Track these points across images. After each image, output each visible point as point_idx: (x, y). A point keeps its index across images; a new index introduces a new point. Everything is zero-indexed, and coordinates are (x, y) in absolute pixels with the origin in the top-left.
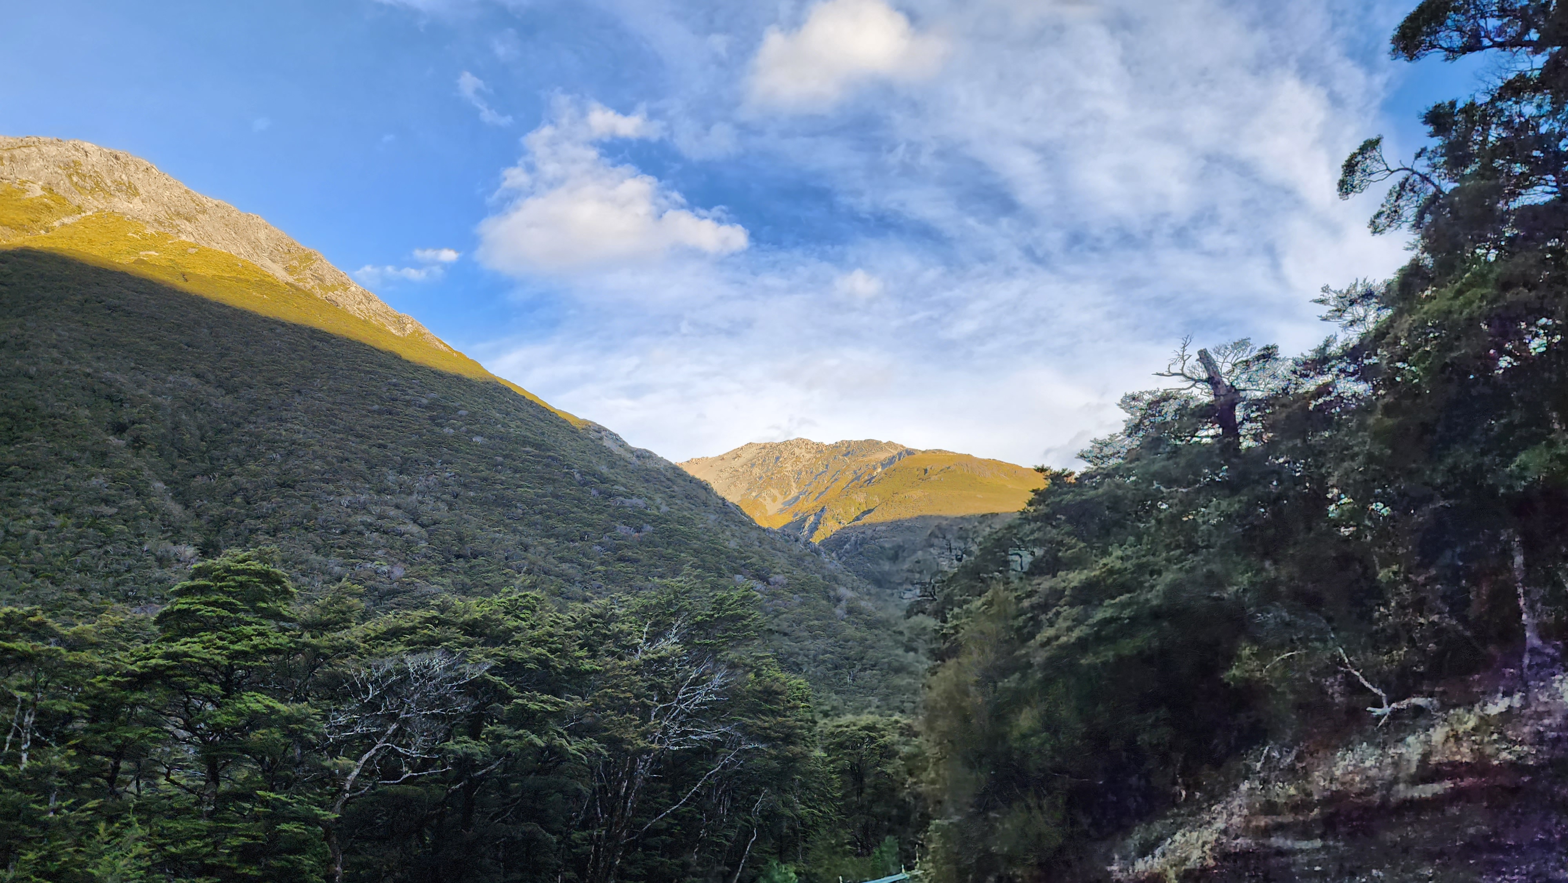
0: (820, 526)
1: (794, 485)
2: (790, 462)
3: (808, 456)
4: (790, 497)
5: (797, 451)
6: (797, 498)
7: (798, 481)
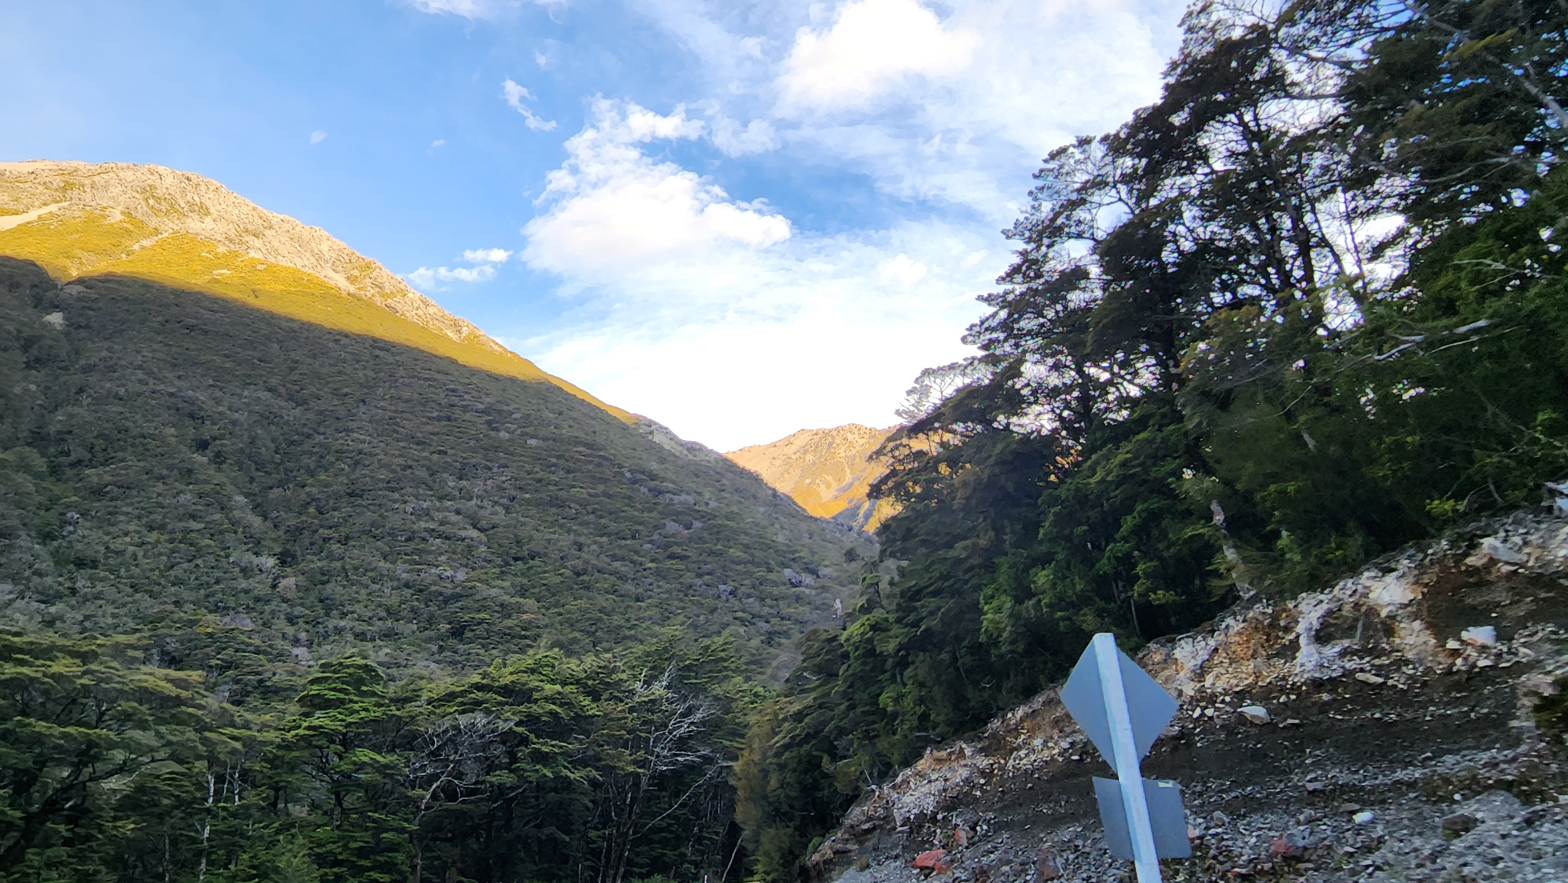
0: (875, 513)
1: (848, 471)
2: (843, 448)
3: (862, 441)
4: (844, 484)
5: (850, 436)
6: (851, 484)
7: (852, 466)
